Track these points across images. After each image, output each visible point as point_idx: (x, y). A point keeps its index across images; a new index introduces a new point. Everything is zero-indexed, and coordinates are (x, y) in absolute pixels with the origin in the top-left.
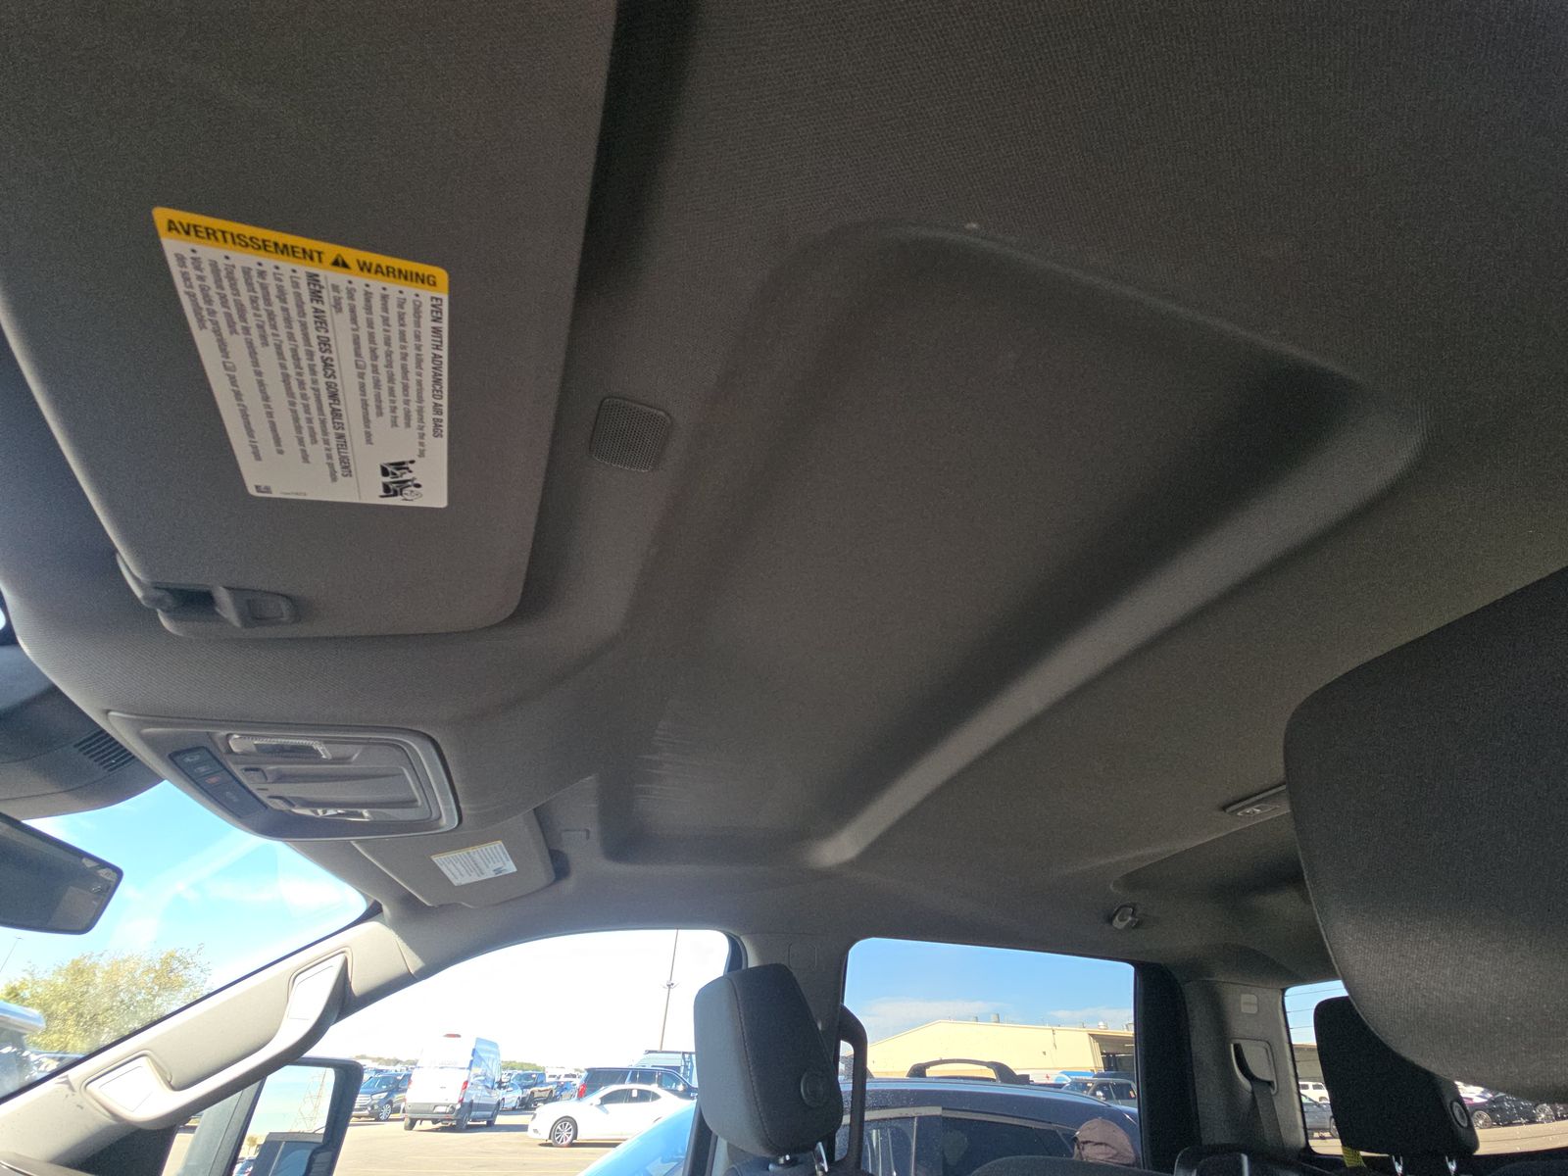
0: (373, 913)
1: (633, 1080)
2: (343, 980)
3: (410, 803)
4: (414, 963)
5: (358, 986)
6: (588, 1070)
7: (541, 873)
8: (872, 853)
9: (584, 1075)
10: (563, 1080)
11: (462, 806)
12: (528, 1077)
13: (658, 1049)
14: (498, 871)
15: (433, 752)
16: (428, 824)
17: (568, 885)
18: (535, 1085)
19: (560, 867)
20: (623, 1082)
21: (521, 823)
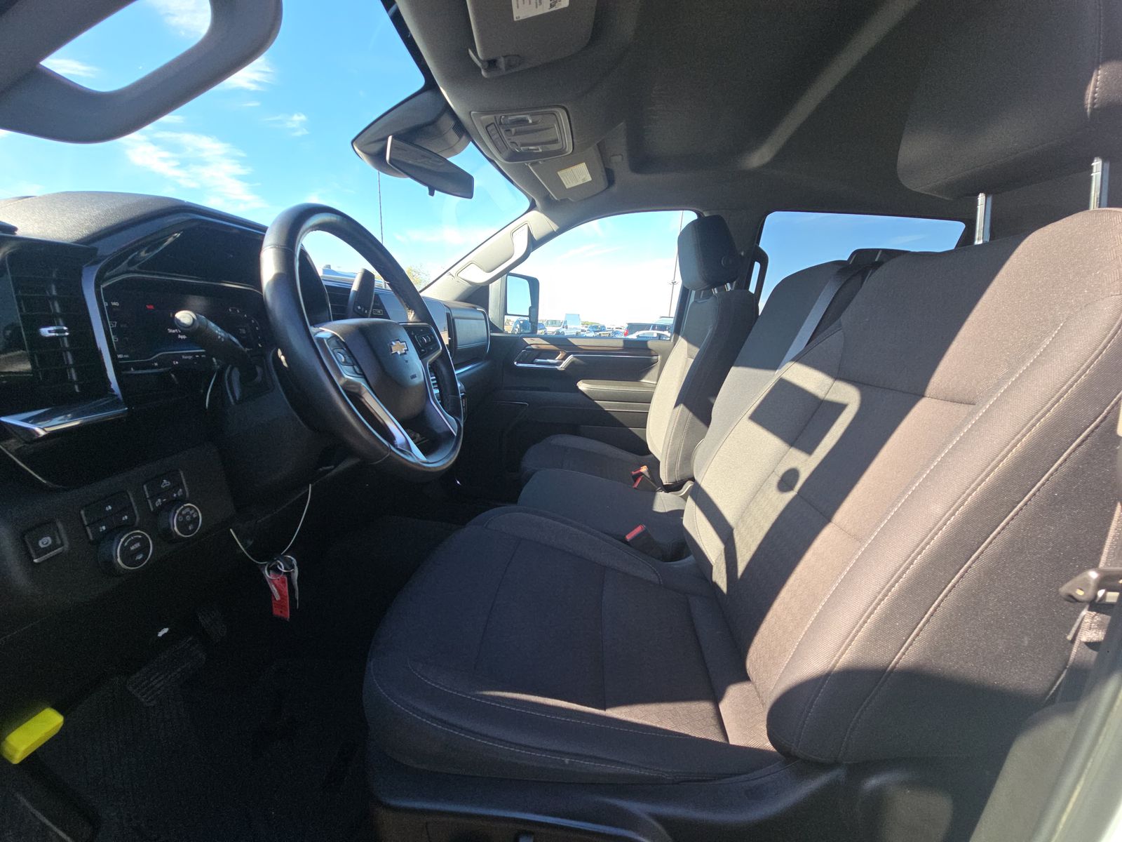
0: (533, 207)
1: (654, 329)
2: (530, 235)
3: (555, 141)
4: (555, 227)
5: (536, 236)
6: (628, 324)
7: (602, 183)
8: (780, 157)
9: (626, 326)
10: (615, 330)
11: (575, 140)
12: (597, 327)
13: (668, 316)
14: (584, 179)
15: (566, 115)
16: (561, 152)
17: (614, 189)
18: (601, 331)
19: (610, 178)
20: (648, 330)
21: (592, 152)
